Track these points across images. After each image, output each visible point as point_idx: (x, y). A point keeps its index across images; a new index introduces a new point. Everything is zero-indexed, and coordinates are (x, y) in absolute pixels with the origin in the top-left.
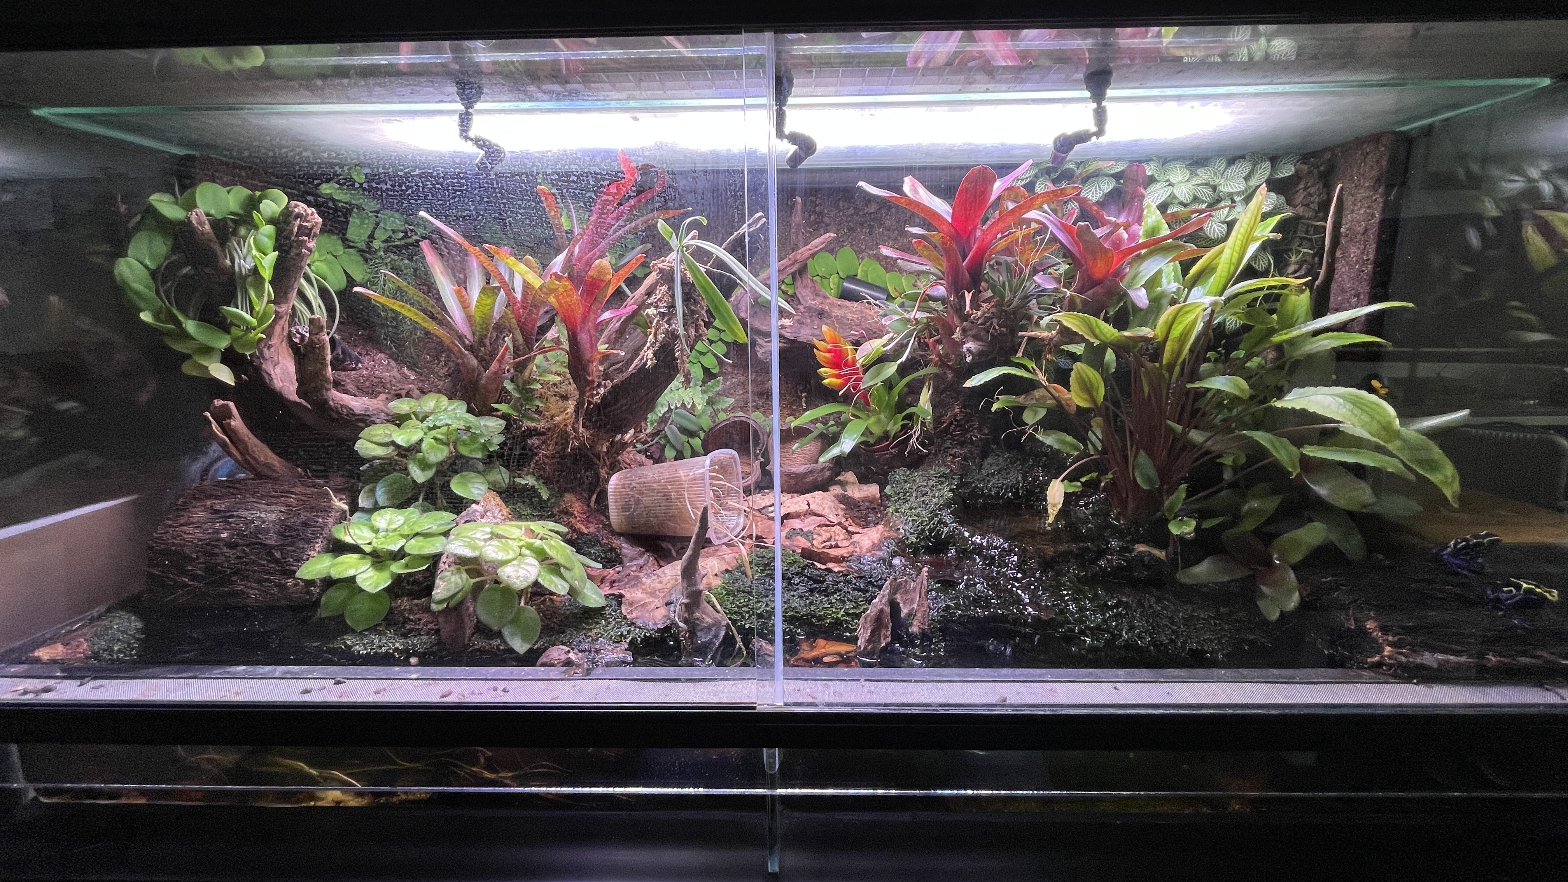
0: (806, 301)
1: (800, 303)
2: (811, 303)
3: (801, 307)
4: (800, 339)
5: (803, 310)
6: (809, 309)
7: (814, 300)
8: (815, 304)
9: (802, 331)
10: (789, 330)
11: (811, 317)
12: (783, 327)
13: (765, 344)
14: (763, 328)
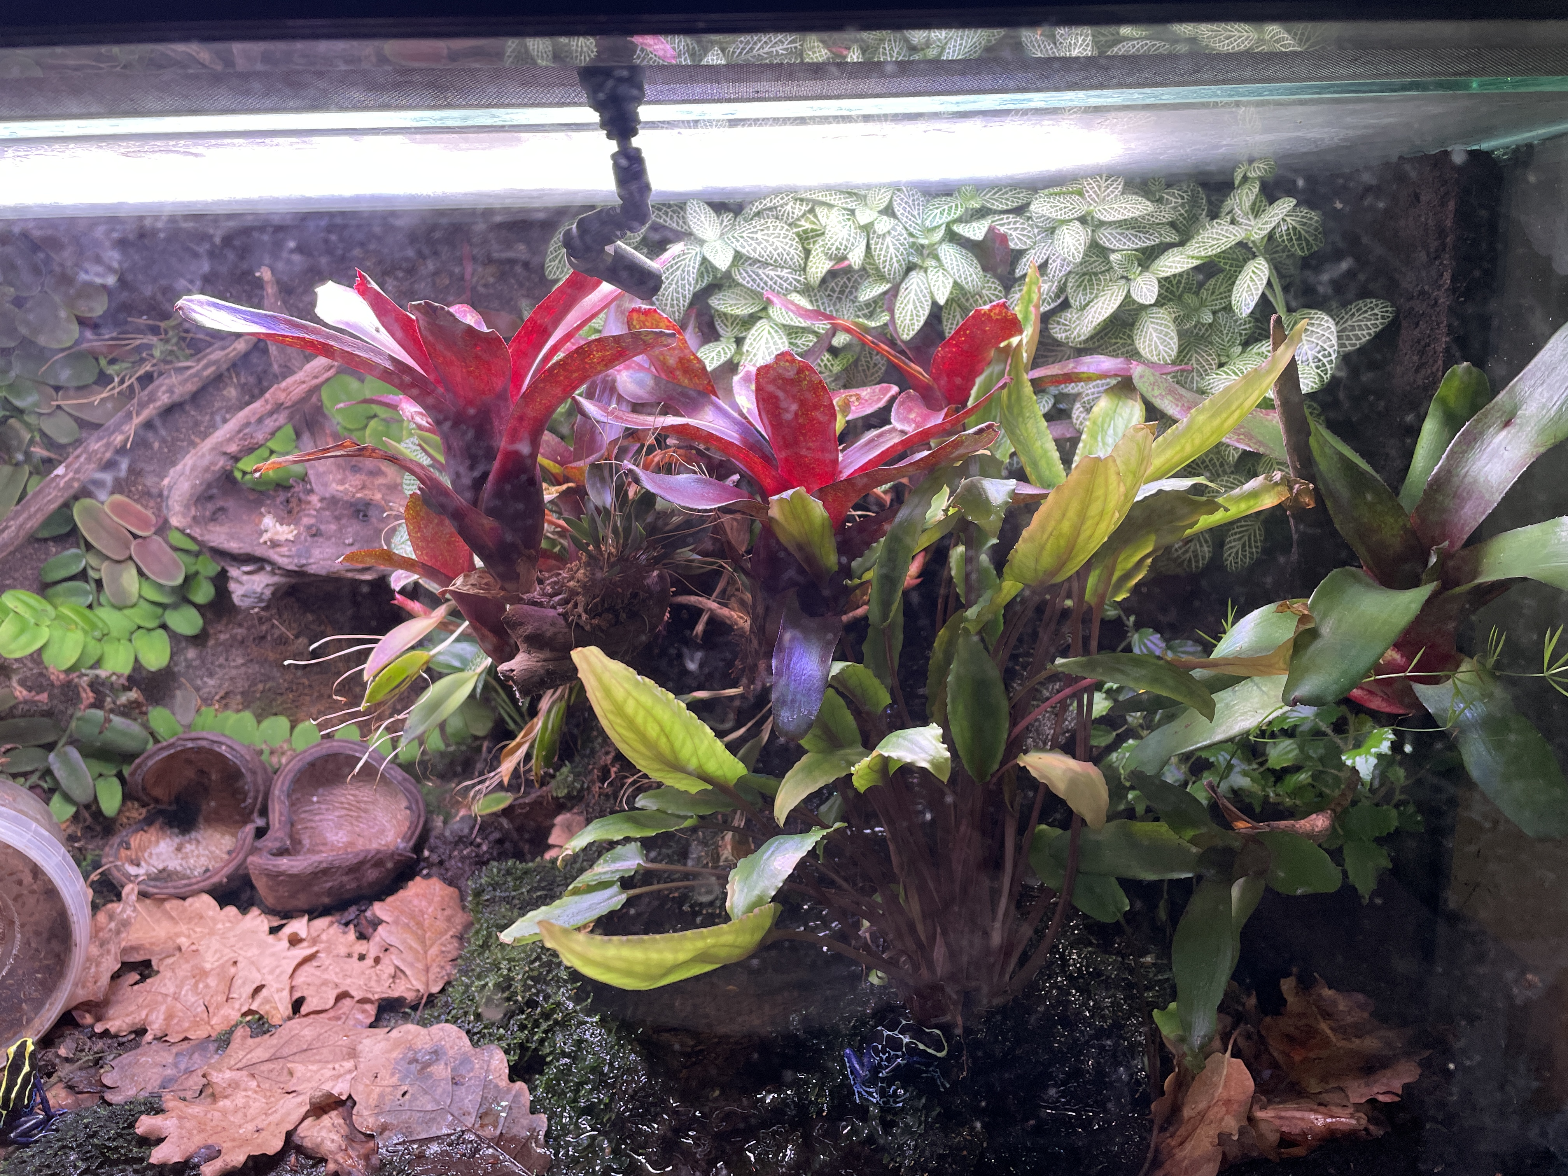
0: (325, 485)
1: (311, 491)
2: (336, 488)
3: (314, 499)
4: (312, 569)
5: (319, 505)
6: (332, 502)
7: (342, 482)
8: (346, 492)
9: (316, 553)
10: (284, 550)
11: (338, 518)
12: (275, 544)
13: (245, 578)
14: (233, 546)
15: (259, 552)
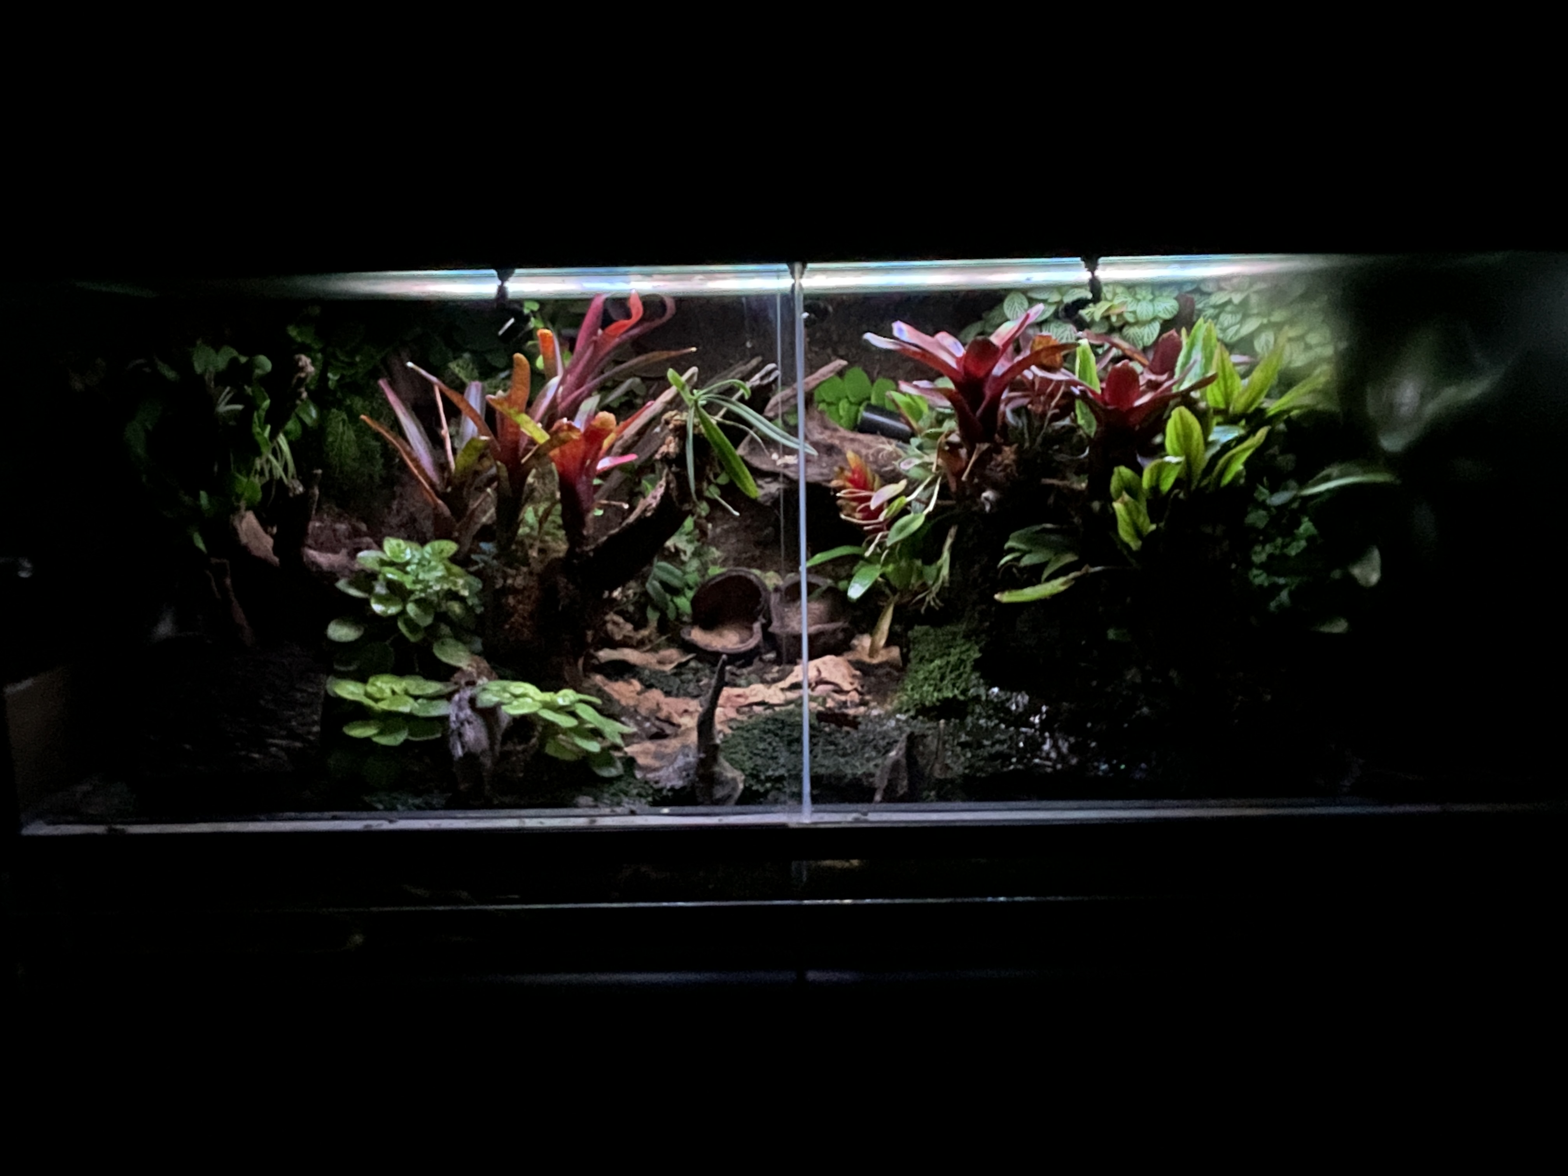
12: (786, 466)
13: (765, 485)
14: (765, 467)
15: (778, 470)
